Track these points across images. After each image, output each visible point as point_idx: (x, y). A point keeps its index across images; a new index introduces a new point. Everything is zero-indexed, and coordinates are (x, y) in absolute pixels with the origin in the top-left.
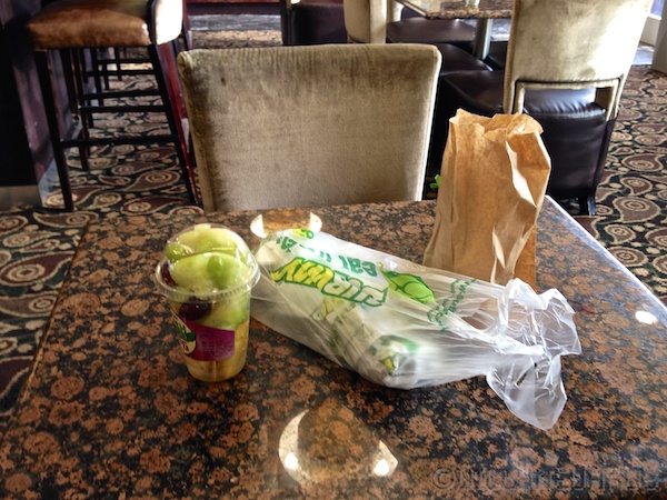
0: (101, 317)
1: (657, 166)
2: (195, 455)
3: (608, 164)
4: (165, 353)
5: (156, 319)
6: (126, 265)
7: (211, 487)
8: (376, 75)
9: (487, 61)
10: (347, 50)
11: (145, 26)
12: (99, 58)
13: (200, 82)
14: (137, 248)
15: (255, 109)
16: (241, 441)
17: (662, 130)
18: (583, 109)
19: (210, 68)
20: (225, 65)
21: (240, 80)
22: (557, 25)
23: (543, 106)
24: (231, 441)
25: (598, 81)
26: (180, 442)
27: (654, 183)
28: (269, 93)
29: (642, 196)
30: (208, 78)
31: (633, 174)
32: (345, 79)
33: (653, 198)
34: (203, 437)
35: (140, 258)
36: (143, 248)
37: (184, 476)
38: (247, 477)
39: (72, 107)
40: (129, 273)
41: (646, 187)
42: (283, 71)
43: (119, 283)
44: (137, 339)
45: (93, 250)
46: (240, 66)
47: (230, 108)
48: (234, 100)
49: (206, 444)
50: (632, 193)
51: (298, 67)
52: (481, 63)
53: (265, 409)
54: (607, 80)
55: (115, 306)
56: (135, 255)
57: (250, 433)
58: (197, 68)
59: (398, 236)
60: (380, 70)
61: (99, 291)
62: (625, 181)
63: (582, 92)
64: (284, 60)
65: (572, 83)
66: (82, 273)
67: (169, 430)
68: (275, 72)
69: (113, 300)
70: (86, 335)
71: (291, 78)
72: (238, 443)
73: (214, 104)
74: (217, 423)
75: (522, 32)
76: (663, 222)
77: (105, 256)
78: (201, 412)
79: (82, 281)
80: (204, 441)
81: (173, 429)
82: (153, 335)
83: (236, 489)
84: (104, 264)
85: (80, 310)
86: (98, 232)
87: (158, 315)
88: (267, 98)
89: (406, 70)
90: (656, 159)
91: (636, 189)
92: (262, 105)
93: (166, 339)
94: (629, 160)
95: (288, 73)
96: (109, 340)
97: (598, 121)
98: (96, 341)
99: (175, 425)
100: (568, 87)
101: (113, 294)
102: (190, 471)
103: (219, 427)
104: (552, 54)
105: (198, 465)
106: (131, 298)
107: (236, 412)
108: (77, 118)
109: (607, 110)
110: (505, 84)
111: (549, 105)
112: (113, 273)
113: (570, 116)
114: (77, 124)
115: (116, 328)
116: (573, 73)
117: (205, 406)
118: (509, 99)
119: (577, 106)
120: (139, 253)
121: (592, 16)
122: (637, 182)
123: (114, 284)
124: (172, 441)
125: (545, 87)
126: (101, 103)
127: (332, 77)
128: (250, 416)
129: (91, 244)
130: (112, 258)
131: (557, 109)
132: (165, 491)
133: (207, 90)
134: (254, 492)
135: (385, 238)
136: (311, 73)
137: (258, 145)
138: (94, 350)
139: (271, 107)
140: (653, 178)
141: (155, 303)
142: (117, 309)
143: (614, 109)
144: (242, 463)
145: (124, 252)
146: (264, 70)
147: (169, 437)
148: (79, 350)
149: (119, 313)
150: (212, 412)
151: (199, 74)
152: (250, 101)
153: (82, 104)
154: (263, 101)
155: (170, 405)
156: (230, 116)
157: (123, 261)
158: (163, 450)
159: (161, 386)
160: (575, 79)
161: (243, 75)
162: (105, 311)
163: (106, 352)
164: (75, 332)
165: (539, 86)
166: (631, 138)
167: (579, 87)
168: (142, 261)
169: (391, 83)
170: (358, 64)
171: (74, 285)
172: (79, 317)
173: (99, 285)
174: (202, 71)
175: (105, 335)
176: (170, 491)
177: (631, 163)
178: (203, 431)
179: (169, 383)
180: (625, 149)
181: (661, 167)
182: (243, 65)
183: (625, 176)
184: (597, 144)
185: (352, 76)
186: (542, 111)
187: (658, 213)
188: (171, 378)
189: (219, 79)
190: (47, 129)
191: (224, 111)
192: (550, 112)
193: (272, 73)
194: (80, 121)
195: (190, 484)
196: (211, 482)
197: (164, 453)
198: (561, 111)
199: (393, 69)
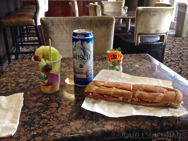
0: (11, 83)
1: (178, 59)
2: (36, 116)
3: (165, 59)
4: (30, 91)
5: (28, 83)
6: (21, 70)
7: (41, 124)
8: (97, 24)
9: (130, 31)
10: (89, 18)
11: (34, 21)
12: (22, 33)
13: (46, 25)
14: (25, 67)
15: (62, 33)
16: (52, 112)
17: (179, 50)
18: (157, 42)
19: (49, 21)
20: (54, 21)
21: (58, 25)
22: (148, 18)
23: (146, 41)
24: (48, 112)
25: (160, 34)
26: (32, 113)
27: (178, 63)
28: (66, 29)
29: (175, 66)
30: (48, 24)
31: (172, 61)
32: (88, 25)
33: (178, 67)
34: (40, 111)
35: (25, 69)
36: (26, 67)
37: (32, 121)
38: (53, 121)
39: (13, 45)
40: (21, 72)
41: (176, 64)
42: (70, 23)
43: (18, 75)
44: (22, 88)
45: (11, 67)
46: (58, 21)
47: (55, 33)
48: (56, 31)
49: (40, 113)
50: (172, 66)
51: (75, 22)
52: (128, 32)
53: (60, 104)
54: (163, 33)
55: (16, 80)
56: (24, 68)
57: (55, 110)
58: (45, 21)
59: (103, 63)
60: (98, 22)
61: (12, 77)
62: (170, 63)
63: (156, 37)
64: (71, 20)
65: (153, 34)
66: (7, 73)
67: (29, 110)
68: (68, 23)
69: (16, 79)
70: (6, 87)
71: (73, 25)
72: (51, 113)
73: (50, 32)
74: (45, 108)
75: (138, 20)
76: (181, 73)
77: (15, 69)
78: (40, 105)
79: (7, 74)
80: (40, 112)
81: (30, 110)
82: (27, 86)
83: (49, 125)
84: (14, 70)
85: (5, 81)
86: (14, 63)
87: (29, 82)
88: (66, 30)
89: (106, 23)
90: (178, 57)
91: (173, 65)
92: (65, 32)
93: (31, 87)
94: (171, 57)
95: (72, 24)
96: (13, 88)
97: (161, 45)
98: (9, 88)
99: (31, 109)
100: (152, 35)
101: (16, 77)
102: (34, 120)
103: (45, 109)
104: (147, 26)
105: (38, 119)
106: (21, 78)
107: (51, 105)
108: (14, 48)
109: (163, 42)
110: (135, 35)
111: (147, 41)
112: (17, 72)
113: (153, 43)
114: (14, 49)
115: (16, 85)
116: (153, 31)
117: (41, 104)
118: (136, 39)
119: (155, 41)
120: (25, 68)
121: (158, 15)
122: (173, 63)
123: (17, 75)
124: (30, 113)
125: (146, 35)
126: (22, 43)
127: (84, 25)
128: (56, 106)
129: (11, 66)
130: (17, 69)
131: (150, 42)
132: (26, 125)
133: (48, 27)
134: (55, 125)
135: (99, 63)
136: (78, 23)
137: (64, 44)
138: (8, 91)
139: (67, 33)
140: (178, 62)
141: (28, 79)
142: (17, 81)
143: (165, 42)
144: (52, 118)
145: (21, 68)
146: (65, 22)
147: (29, 112)
148: (3, 91)
149: (17, 82)
150: (43, 105)
151: (46, 23)
152: (61, 31)
153: (16, 44)
154: (65, 31)
155: (30, 104)
156: (55, 35)
157: (20, 70)
158: (26, 115)
159: (28, 99)
160: (154, 33)
161: (59, 24)
162: (13, 81)
163: (12, 91)
164: (3, 86)
165: (144, 35)
166: (171, 52)
167: (155, 35)
168: (26, 70)
169: (101, 26)
170: (92, 21)
171: (4, 75)
172: (5, 83)
173: (12, 75)
174: (47, 22)
175: (12, 87)
176: (27, 126)
177: (171, 58)
178: (40, 110)
179: (31, 98)
180: (169, 55)
181: (180, 59)
182: (59, 21)
183: (170, 61)
184: (161, 51)
185: (90, 25)
186: (145, 42)
187: (180, 71)
188: (31, 97)
189: (52, 25)
190: (6, 51)
191: (53, 34)
192: (147, 42)
193: (67, 23)
194: (15, 49)
195: (34, 124)
196: (41, 123)
197: (26, 116)
198: (151, 42)
199: (102, 22)
